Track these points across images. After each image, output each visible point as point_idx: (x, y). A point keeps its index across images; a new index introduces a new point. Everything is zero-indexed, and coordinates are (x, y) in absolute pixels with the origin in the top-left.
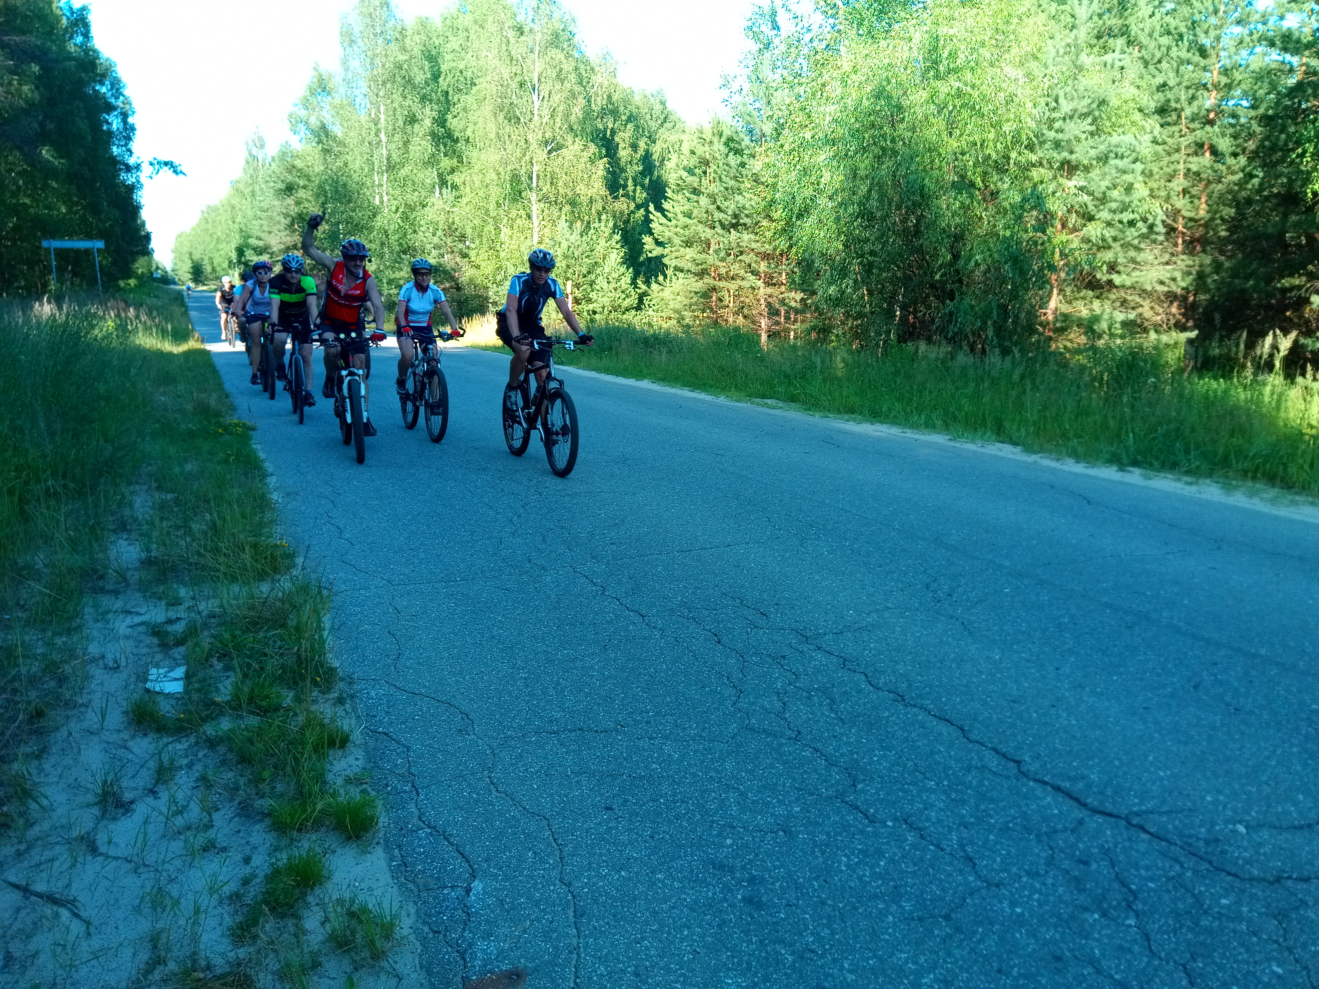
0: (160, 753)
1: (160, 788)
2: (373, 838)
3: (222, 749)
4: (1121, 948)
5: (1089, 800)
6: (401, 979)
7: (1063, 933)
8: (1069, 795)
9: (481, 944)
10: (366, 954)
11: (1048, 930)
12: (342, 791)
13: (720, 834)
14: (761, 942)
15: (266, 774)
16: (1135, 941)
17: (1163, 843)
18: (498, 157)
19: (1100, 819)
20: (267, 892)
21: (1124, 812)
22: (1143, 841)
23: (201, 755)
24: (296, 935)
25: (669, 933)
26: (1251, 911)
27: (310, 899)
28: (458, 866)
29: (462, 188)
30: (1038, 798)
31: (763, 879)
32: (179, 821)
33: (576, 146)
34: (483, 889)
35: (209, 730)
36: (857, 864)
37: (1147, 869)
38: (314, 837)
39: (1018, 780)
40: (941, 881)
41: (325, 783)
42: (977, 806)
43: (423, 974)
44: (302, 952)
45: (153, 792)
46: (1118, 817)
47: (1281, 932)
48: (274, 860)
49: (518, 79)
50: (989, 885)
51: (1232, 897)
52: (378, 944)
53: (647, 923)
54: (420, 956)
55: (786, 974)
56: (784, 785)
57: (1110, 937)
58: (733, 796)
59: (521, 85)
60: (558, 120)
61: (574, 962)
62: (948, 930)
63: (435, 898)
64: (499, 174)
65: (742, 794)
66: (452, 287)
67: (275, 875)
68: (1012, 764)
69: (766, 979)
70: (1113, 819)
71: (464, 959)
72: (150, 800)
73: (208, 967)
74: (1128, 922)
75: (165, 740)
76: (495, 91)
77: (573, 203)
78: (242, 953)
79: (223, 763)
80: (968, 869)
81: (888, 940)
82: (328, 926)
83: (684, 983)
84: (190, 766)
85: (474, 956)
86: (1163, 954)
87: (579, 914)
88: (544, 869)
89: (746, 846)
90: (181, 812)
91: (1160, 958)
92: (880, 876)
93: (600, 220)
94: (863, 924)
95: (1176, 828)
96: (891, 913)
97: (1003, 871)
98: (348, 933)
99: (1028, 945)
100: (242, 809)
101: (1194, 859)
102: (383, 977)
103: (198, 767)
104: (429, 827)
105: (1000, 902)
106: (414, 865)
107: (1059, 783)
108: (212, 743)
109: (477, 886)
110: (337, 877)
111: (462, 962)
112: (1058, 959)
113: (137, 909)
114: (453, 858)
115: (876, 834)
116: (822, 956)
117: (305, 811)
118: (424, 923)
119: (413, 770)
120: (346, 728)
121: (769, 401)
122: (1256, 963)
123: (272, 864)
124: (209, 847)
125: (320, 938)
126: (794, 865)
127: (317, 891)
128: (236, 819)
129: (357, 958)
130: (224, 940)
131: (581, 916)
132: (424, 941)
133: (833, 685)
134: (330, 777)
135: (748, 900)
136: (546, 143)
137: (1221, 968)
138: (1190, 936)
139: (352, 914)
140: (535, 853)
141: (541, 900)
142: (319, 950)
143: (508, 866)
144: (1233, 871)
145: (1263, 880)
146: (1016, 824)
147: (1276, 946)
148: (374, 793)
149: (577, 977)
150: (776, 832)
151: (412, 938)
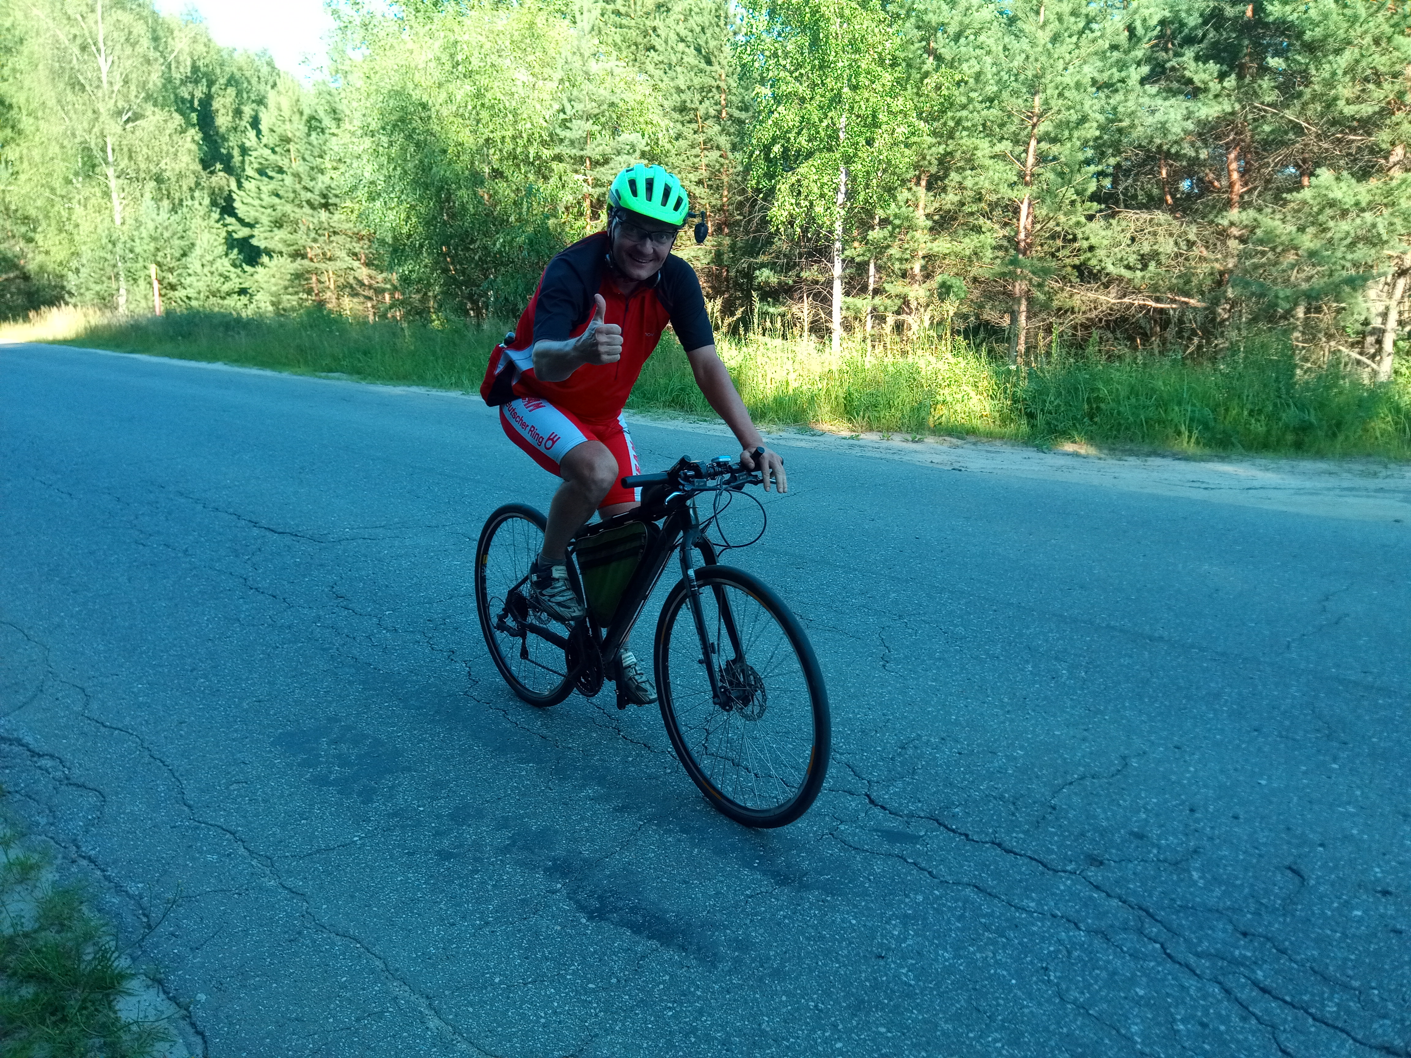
33: (157, 117)
59: (84, 48)
60: (133, 88)
66: (17, 277)
76: (49, 56)
77: (159, 179)
93: (193, 198)
136: (119, 113)
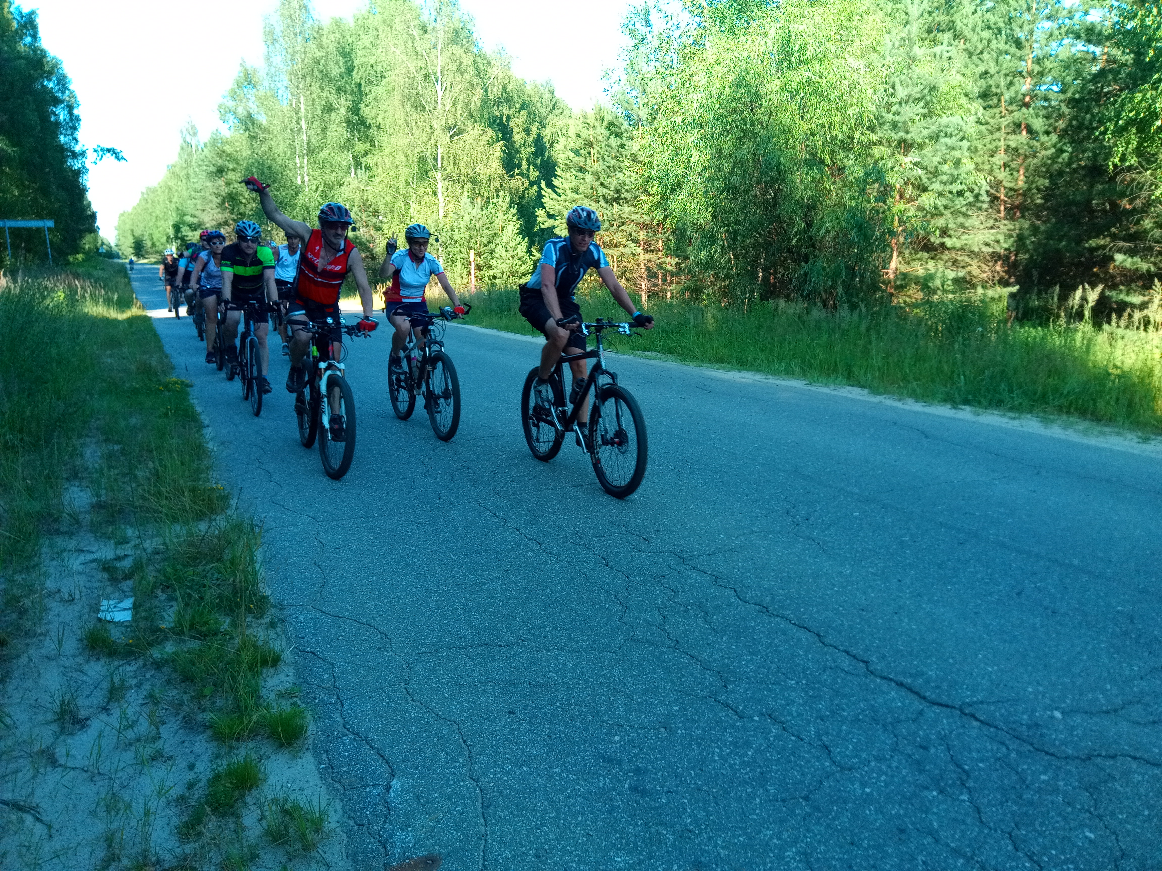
0: (111, 675)
1: (112, 706)
2: (304, 744)
3: (167, 670)
4: (956, 820)
5: (928, 694)
6: (329, 867)
7: (906, 809)
8: (910, 690)
9: (400, 835)
10: (298, 846)
11: (894, 807)
12: (274, 704)
13: (609, 733)
14: (645, 824)
15: (207, 691)
16: (967, 814)
17: (992, 729)
18: (406, 141)
19: (937, 710)
20: (210, 795)
21: (958, 703)
22: (974, 728)
23: (148, 675)
24: (236, 832)
25: (565, 819)
26: (1065, 785)
27: (248, 799)
28: (380, 767)
29: (375, 169)
30: (884, 693)
31: (646, 771)
32: (130, 735)
33: (476, 131)
34: (402, 786)
35: (156, 653)
36: (728, 754)
37: (978, 751)
38: (251, 745)
39: (866, 677)
40: (801, 766)
41: (259, 697)
42: (832, 701)
43: (350, 862)
44: (241, 846)
45: (106, 710)
46: (953, 707)
47: (1093, 802)
48: (215, 766)
49: (423, 72)
50: (842, 769)
51: (1050, 774)
52: (309, 837)
53: (545, 811)
54: (346, 846)
55: (667, 852)
56: (665, 687)
57: (947, 811)
58: (620, 698)
59: (426, 77)
60: (459, 107)
61: (482, 847)
62: (808, 809)
63: (358, 796)
64: (407, 156)
65: (628, 697)
66: (367, 257)
67: (216, 778)
68: (862, 664)
69: (650, 857)
70: (949, 710)
71: (385, 848)
72: (103, 717)
73: (158, 862)
74: (961, 798)
75: (116, 663)
76: (402, 83)
77: (474, 181)
78: (188, 848)
79: (169, 682)
80: (824, 756)
81: (755, 820)
82: (264, 823)
83: (579, 863)
84: (139, 685)
85: (394, 844)
86: (992, 825)
87: (486, 806)
88: (455, 768)
89: (632, 742)
90: (131, 726)
91: (990, 828)
92: (748, 765)
93: (498, 196)
94: (734, 805)
95: (1001, 715)
96: (759, 796)
97: (854, 757)
98: (282, 828)
99: (876, 820)
100: (186, 722)
101: (1018, 742)
102: (314, 866)
103: (147, 686)
104: (353, 734)
105: (853, 784)
106: (340, 767)
107: (902, 679)
108: (158, 665)
109: (396, 783)
110: (272, 779)
111: (383, 850)
112: (902, 831)
113: (93, 813)
114: (374, 760)
115: (745, 728)
116: (698, 835)
117: (242, 722)
118: (350, 817)
119: (338, 684)
120: (277, 649)
121: (650, 354)
122: (1071, 829)
123: (213, 770)
124: (157, 757)
125: (258, 833)
126: (674, 757)
127: (254, 792)
128: (181, 731)
129: (291, 850)
130: (172, 838)
131: (488, 807)
132: (349, 833)
133: (707, 600)
134: (264, 692)
135: (634, 789)
136: (449, 128)
137: (1042, 834)
138: (1015, 808)
139: (285, 812)
140: (447, 754)
141: (452, 795)
142: (257, 844)
143: (424, 766)
144: (1051, 751)
145: (1077, 758)
146: (866, 716)
147: (1088, 814)
148: (303, 705)
149: (485, 860)
150: (658, 729)
151: (339, 830)
